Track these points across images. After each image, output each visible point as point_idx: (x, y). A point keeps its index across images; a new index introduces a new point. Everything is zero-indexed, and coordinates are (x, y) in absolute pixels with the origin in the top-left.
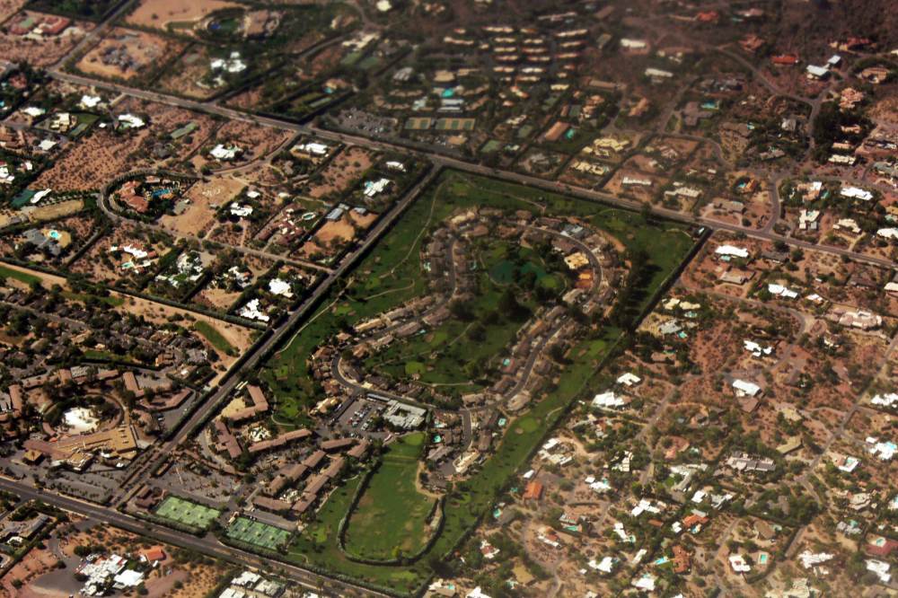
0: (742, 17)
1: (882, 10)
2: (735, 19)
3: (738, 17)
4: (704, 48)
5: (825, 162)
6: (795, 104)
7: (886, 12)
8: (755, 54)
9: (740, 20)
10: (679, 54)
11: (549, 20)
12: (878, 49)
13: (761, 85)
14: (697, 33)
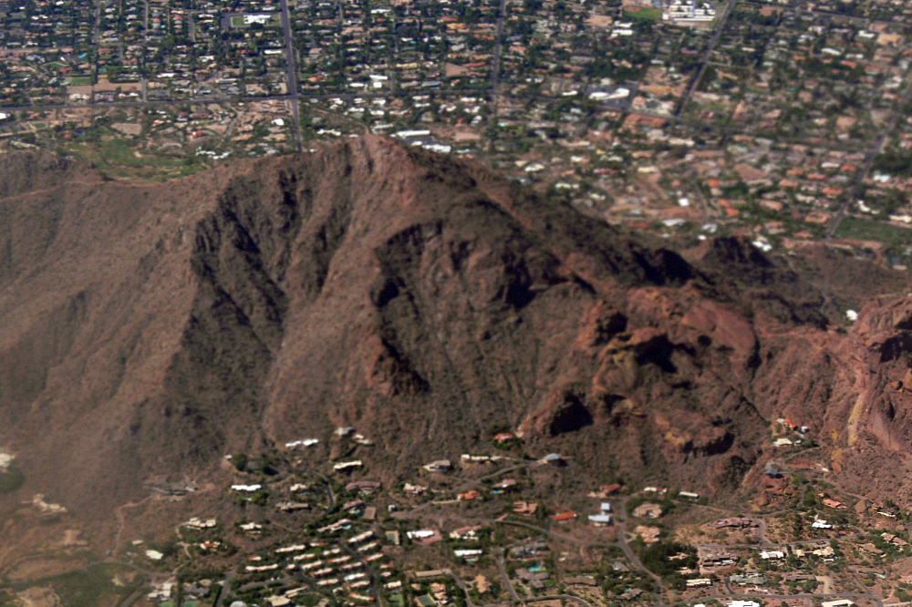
0: (501, 488)
1: (613, 456)
2: (495, 492)
3: (496, 489)
4: (487, 523)
5: (685, 588)
6: (606, 550)
7: (617, 457)
8: (537, 517)
9: (501, 492)
10: (472, 533)
11: (328, 531)
12: (631, 491)
13: (563, 542)
14: (469, 512)
